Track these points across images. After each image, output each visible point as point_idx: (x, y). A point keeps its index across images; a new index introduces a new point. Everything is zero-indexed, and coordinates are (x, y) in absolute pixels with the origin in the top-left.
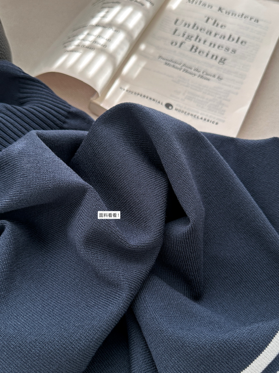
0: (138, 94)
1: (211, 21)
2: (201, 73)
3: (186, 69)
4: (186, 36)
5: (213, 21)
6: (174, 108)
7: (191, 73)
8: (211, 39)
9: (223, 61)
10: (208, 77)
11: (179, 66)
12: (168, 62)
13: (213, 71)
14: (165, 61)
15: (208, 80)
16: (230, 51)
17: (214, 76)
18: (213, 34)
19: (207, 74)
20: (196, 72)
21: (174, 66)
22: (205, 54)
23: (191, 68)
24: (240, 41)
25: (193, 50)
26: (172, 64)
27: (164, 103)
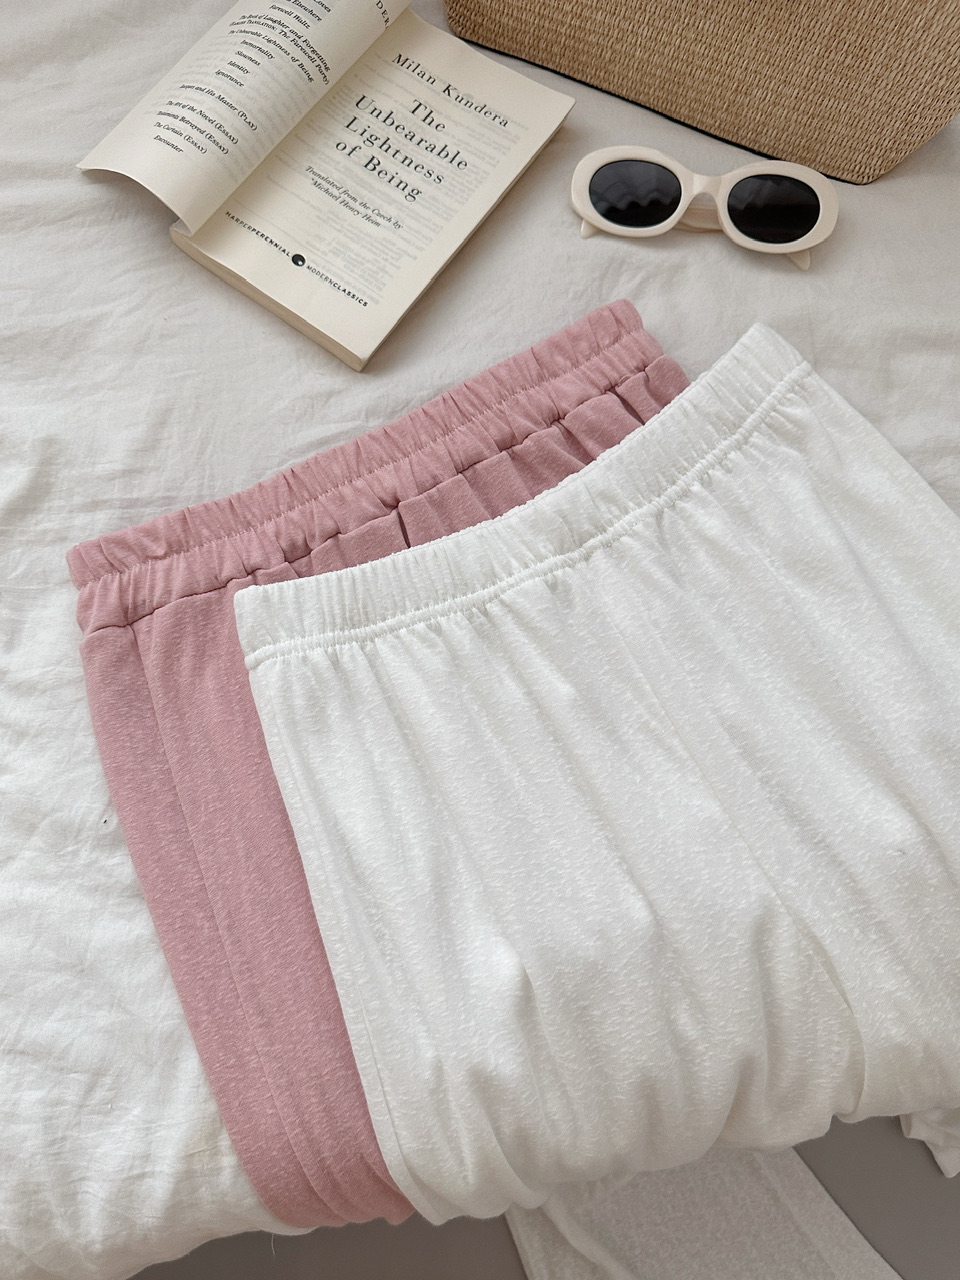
0: (254, 230)
1: (422, 112)
2: (369, 212)
3: (348, 200)
4: (366, 135)
5: (428, 111)
6: (306, 265)
7: (352, 209)
8: (410, 149)
9: (413, 194)
10: (379, 220)
11: (336, 192)
12: (320, 181)
13: (390, 211)
14: (316, 178)
15: (378, 224)
16: (434, 176)
17: (389, 220)
18: (417, 139)
19: (379, 215)
20: (362, 209)
21: (327, 191)
22: (389, 177)
23: (355, 200)
24: (457, 159)
25: (371, 166)
26: (326, 185)
27: (291, 255)
